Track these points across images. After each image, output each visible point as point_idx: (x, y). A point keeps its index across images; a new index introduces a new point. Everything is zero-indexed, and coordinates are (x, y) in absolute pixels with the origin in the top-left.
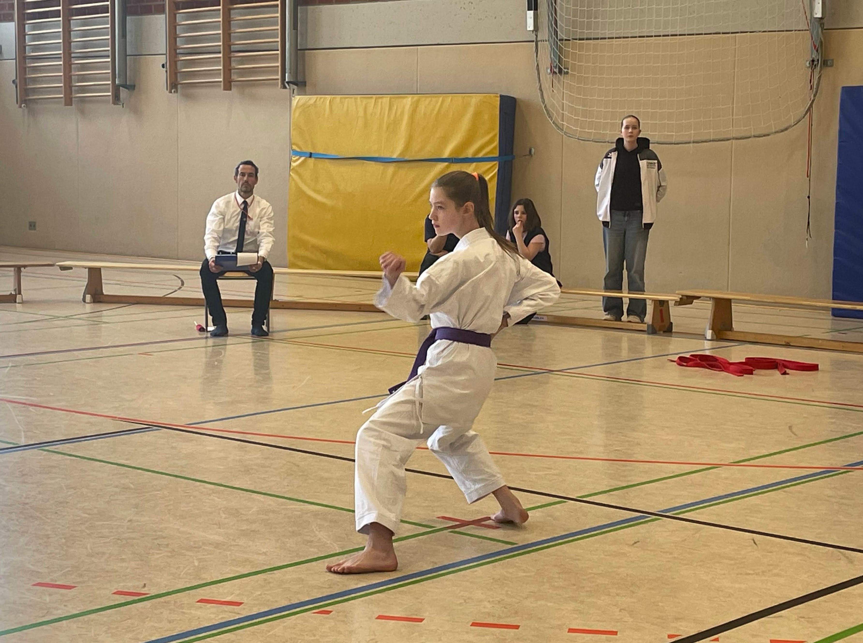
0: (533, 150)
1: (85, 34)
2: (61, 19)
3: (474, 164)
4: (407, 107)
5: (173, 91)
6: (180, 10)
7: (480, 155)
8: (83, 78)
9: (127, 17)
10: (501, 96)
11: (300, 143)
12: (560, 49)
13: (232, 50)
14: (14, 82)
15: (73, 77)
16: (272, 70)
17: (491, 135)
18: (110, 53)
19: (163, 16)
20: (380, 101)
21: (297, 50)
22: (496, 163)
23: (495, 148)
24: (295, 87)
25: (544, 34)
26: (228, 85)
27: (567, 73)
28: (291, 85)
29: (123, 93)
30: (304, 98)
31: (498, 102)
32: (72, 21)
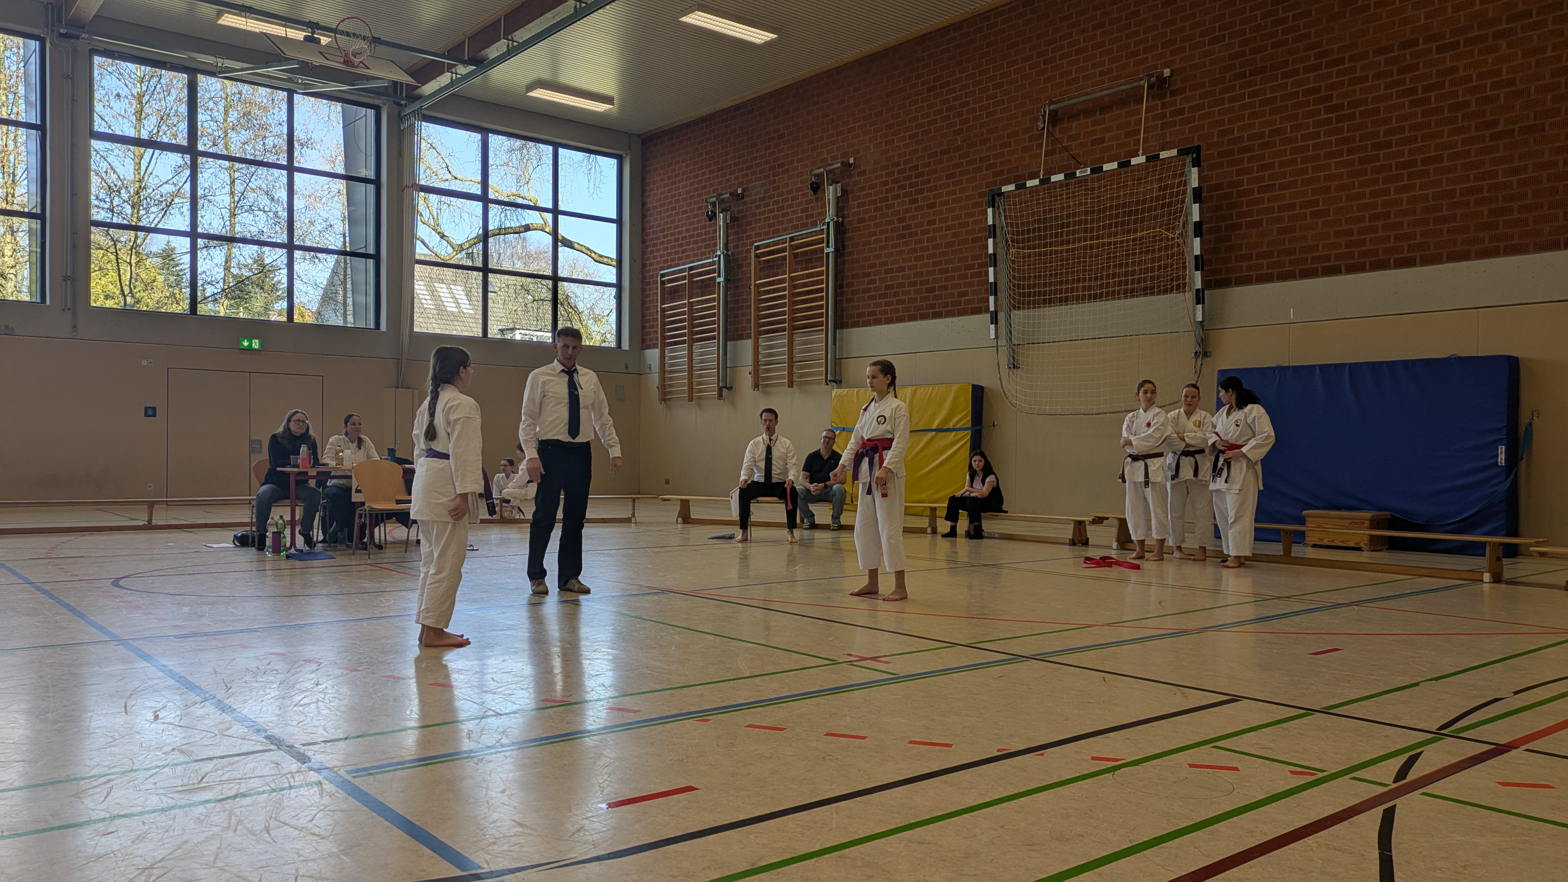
0: (996, 423)
1: (702, 354)
2: (686, 345)
3: (954, 432)
4: (908, 395)
5: (756, 389)
6: (761, 335)
7: (958, 426)
9: (728, 342)
10: (973, 386)
11: (837, 422)
12: (1014, 351)
13: (794, 361)
14: (657, 387)
15: (694, 383)
16: (819, 373)
17: (965, 412)
18: (716, 366)
19: (750, 340)
21: (836, 359)
22: (969, 432)
23: (968, 421)
24: (834, 384)
25: (1003, 341)
26: (791, 384)
27: (1019, 368)
28: (832, 382)
29: (724, 392)
30: (840, 390)
31: (971, 390)
32: (693, 346)
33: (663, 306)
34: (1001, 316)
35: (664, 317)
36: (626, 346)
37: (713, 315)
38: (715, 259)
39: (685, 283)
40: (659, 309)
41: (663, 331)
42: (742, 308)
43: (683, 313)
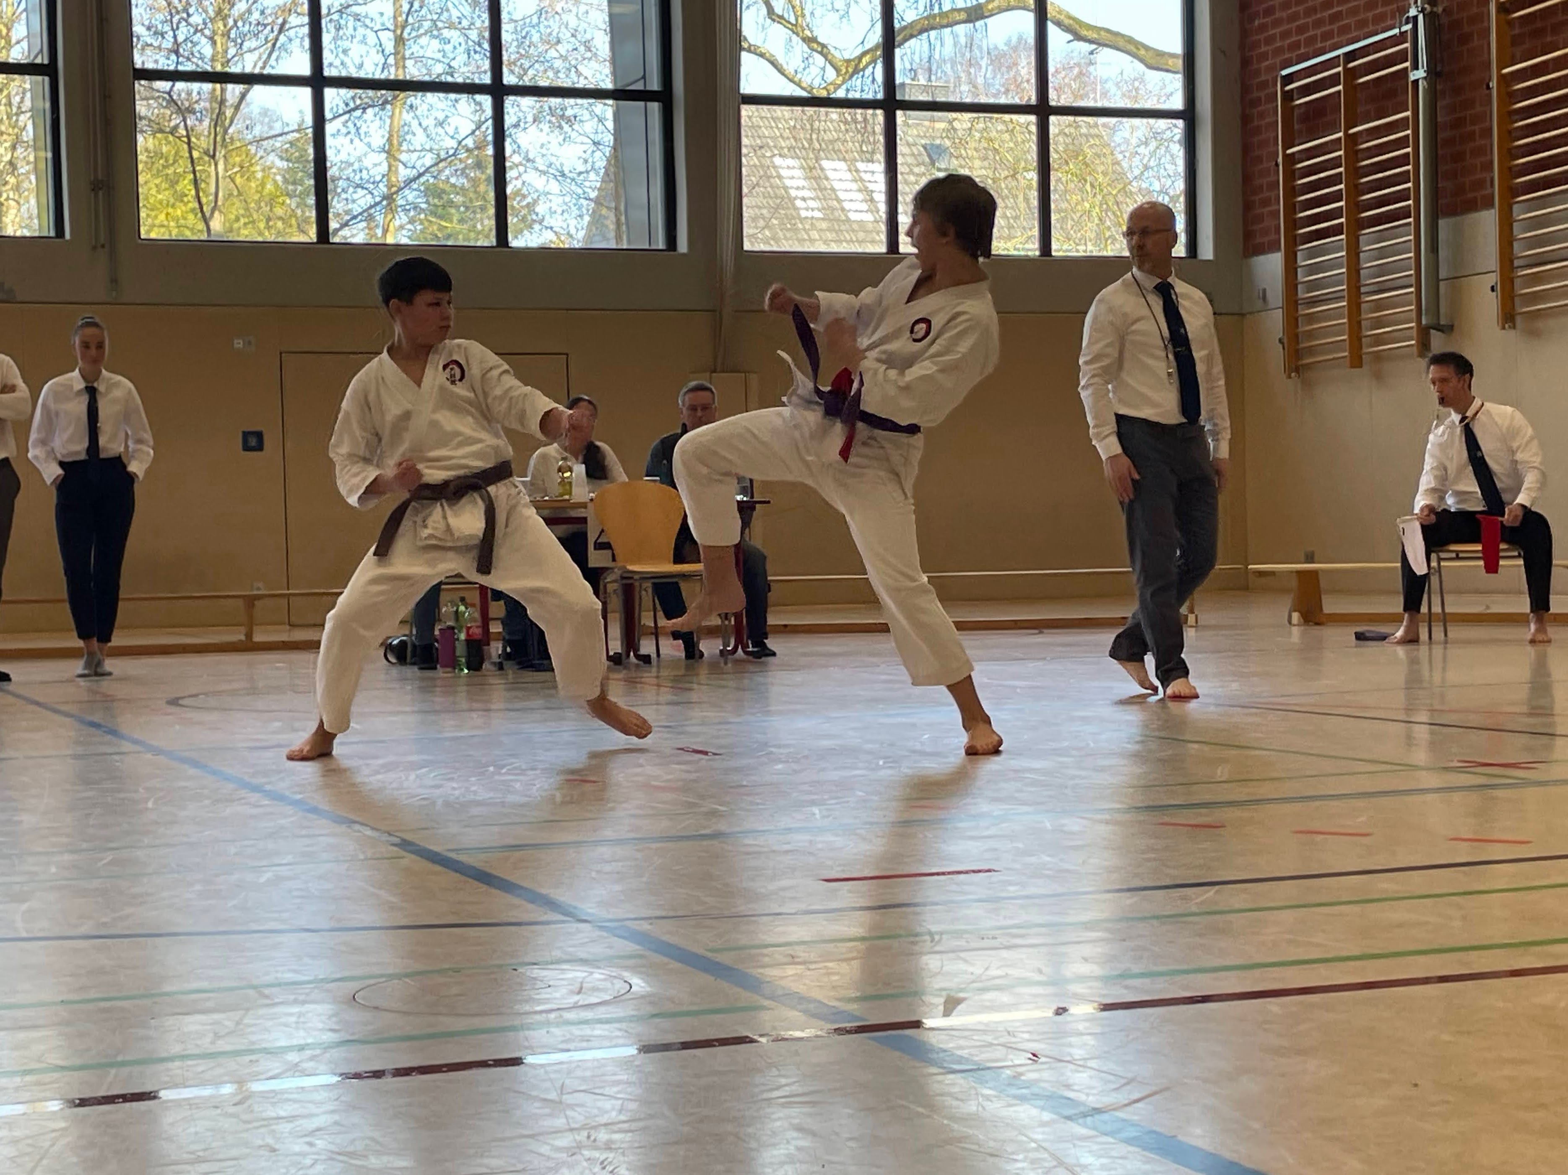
1: (1382, 253)
2: (1343, 237)
5: (1507, 326)
6: (1517, 197)
8: (1379, 323)
9: (1440, 221)
14: (1280, 341)
15: (1362, 323)
18: (1413, 280)
19: (1493, 211)
29: (1436, 337)
32: (1361, 238)
33: (1289, 151)
35: (1291, 175)
36: (1207, 251)
37: (1403, 160)
38: (1404, 28)
39: (1339, 92)
40: (1280, 160)
41: (1291, 208)
42: (1471, 136)
43: (1335, 163)
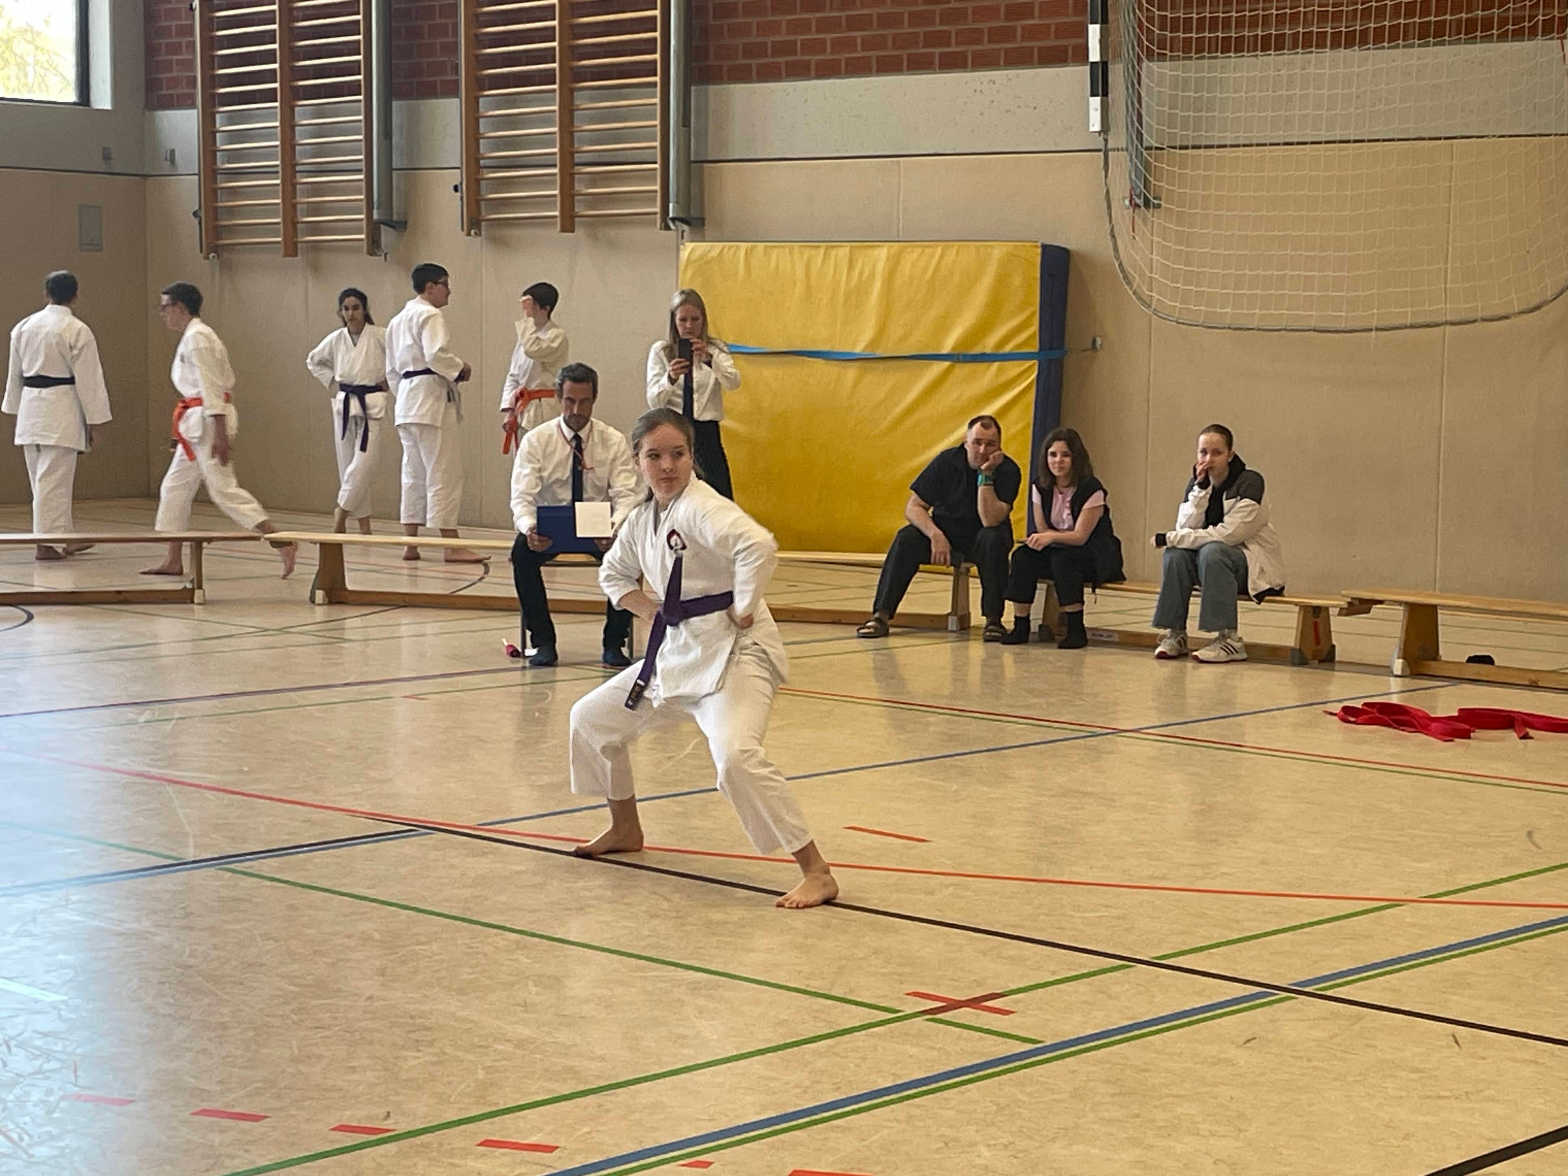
0: (1099, 341)
1: (322, 131)
2: (277, 104)
3: (996, 365)
4: (881, 265)
5: (473, 232)
6: (485, 90)
7: (1007, 349)
8: (317, 209)
9: (394, 103)
10: (1044, 247)
12: (1147, 165)
13: (577, 160)
14: (195, 214)
15: (299, 207)
16: (645, 197)
17: (1025, 314)
18: (363, 165)
19: (455, 101)
20: (834, 252)
21: (689, 162)
22: (1034, 363)
23: (1030, 338)
24: (686, 227)
25: (1119, 138)
26: (568, 223)
27: (1159, 206)
28: (677, 223)
29: (387, 235)
30: (702, 247)
31: (1038, 260)
32: (296, 109)
34: (1117, 74)
36: (102, 98)
41: (210, 63)
42: (430, 11)
